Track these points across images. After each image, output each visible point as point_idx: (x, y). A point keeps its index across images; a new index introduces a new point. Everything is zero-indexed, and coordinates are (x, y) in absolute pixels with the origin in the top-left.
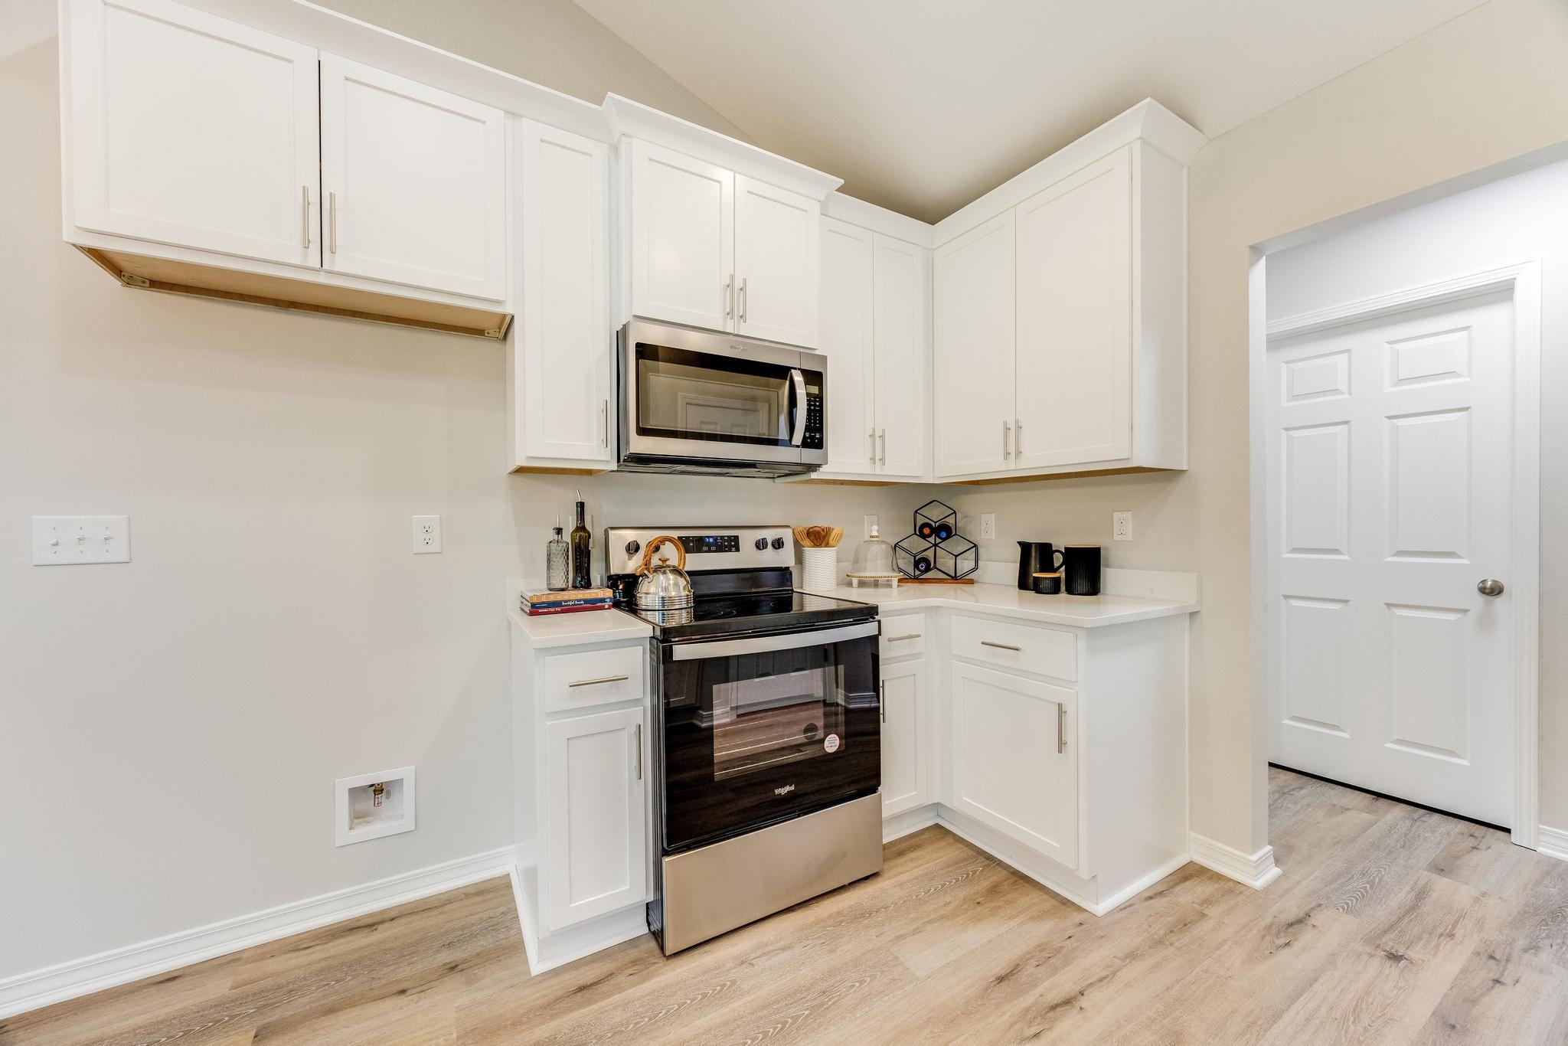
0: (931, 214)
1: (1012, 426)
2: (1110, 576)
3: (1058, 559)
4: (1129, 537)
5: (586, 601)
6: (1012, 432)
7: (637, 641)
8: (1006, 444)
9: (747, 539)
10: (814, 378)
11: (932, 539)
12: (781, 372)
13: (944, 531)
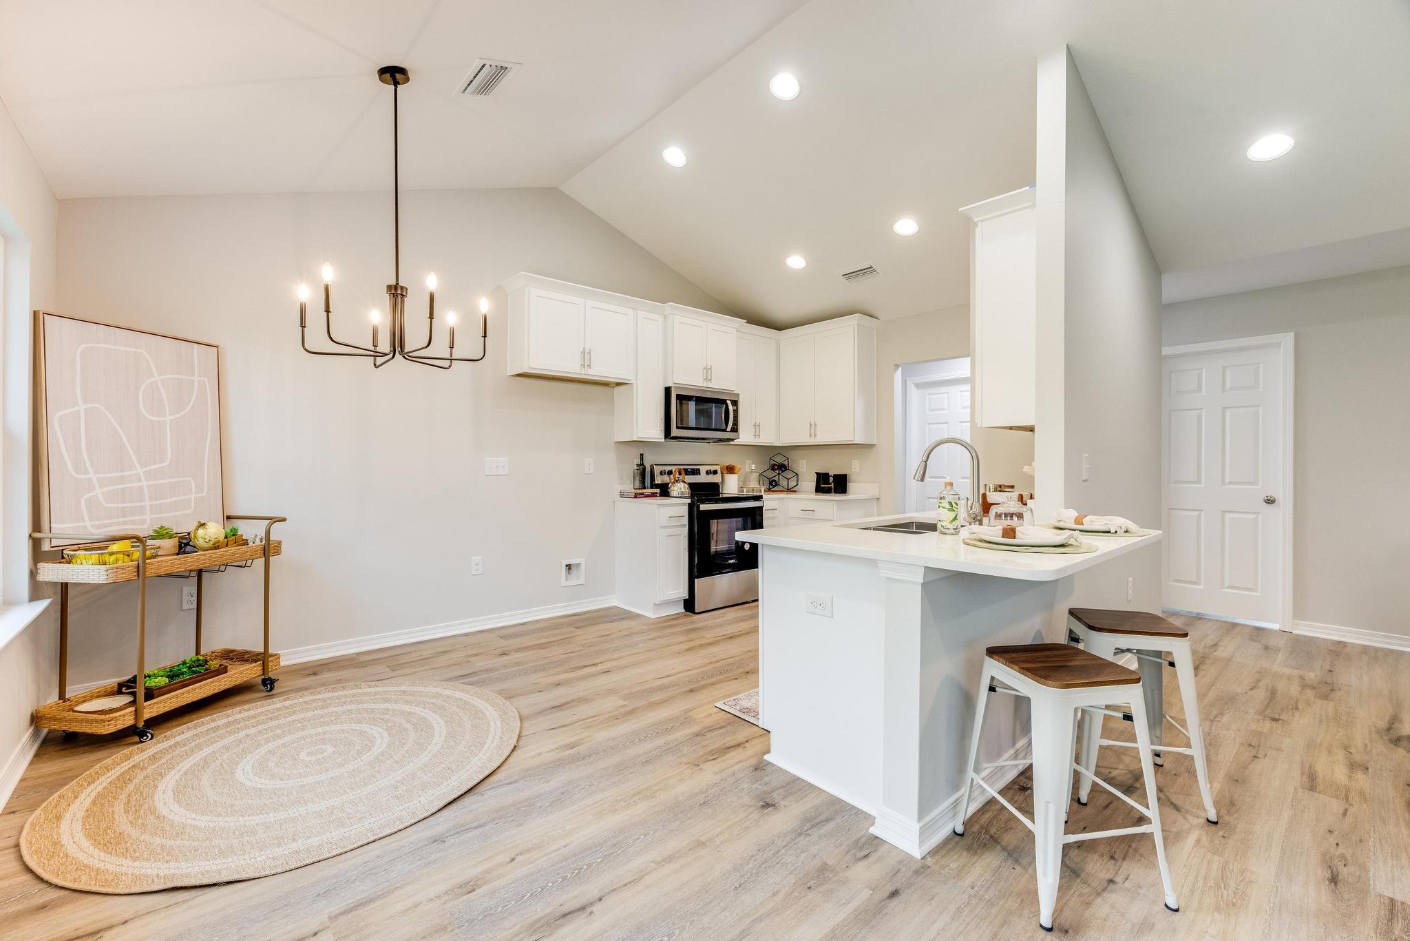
0: (779, 327)
1: (813, 423)
2: (851, 486)
3: (831, 479)
4: (857, 470)
5: (652, 493)
6: (813, 426)
7: (684, 504)
8: (810, 432)
9: (703, 469)
10: (735, 403)
11: (777, 471)
12: (724, 402)
13: (782, 468)
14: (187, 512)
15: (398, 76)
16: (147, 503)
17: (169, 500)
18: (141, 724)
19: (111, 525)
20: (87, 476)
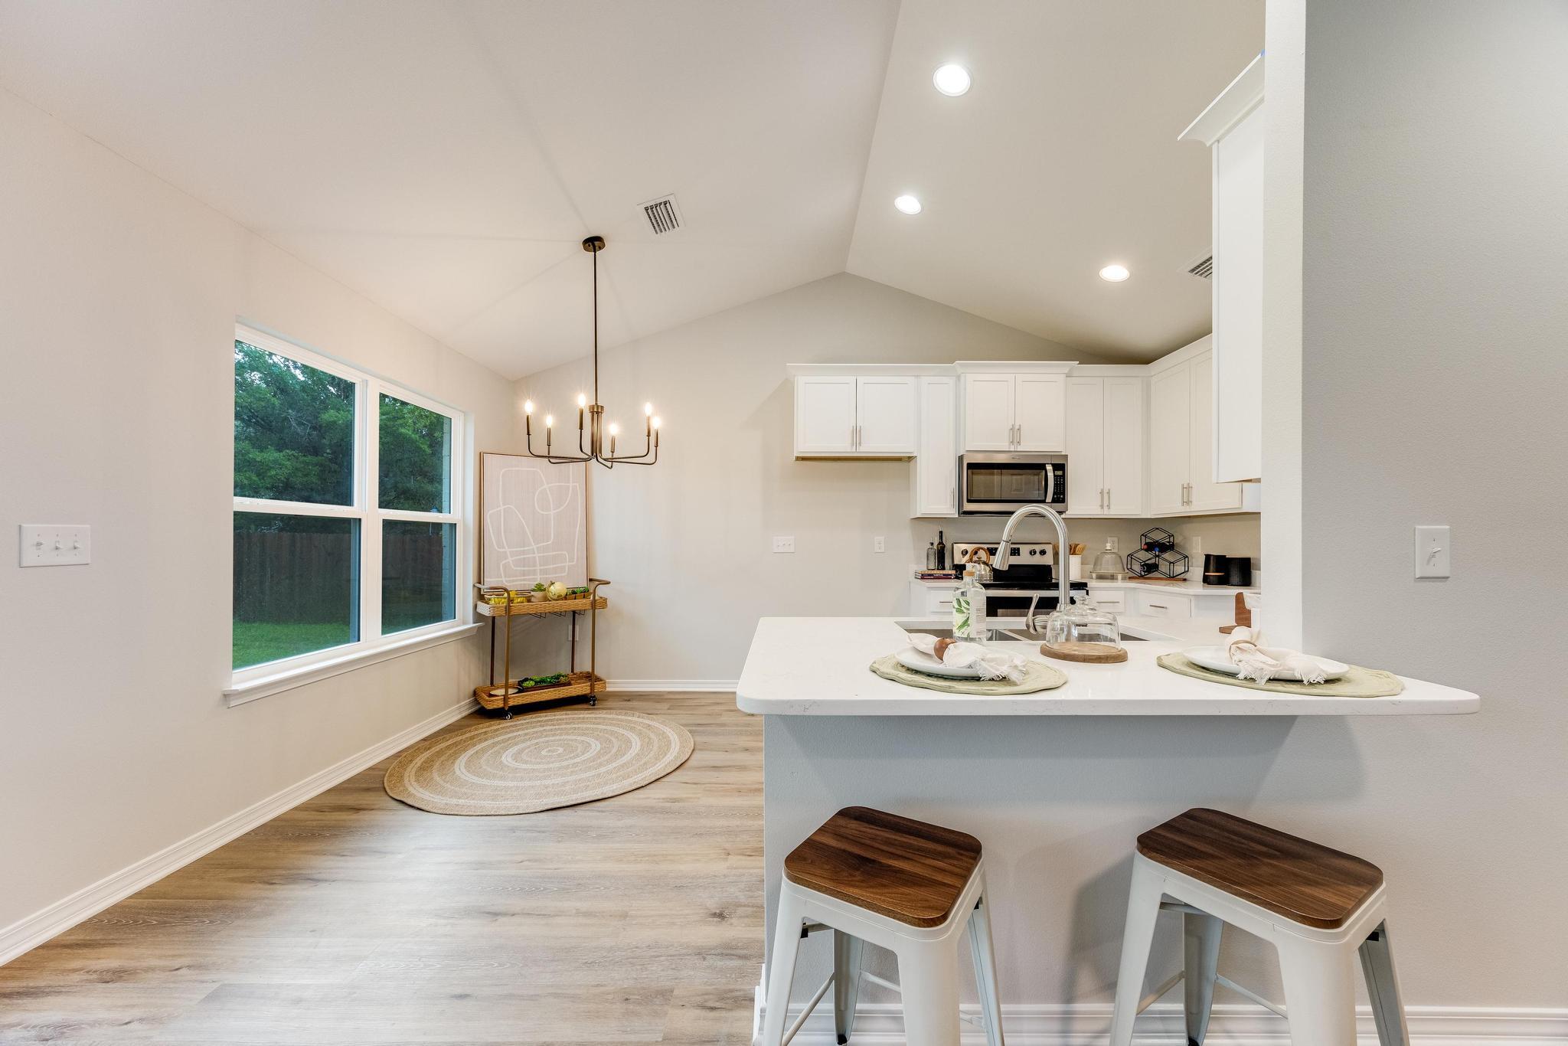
1: (1186, 486)
2: (1257, 575)
5: (944, 575)
6: (1187, 490)
9: (1025, 549)
10: (1060, 467)
11: (1156, 552)
12: (1039, 467)
13: (1164, 547)
14: (563, 575)
15: (596, 243)
16: (538, 568)
17: (552, 566)
18: (506, 708)
19: (516, 581)
20: (504, 550)
